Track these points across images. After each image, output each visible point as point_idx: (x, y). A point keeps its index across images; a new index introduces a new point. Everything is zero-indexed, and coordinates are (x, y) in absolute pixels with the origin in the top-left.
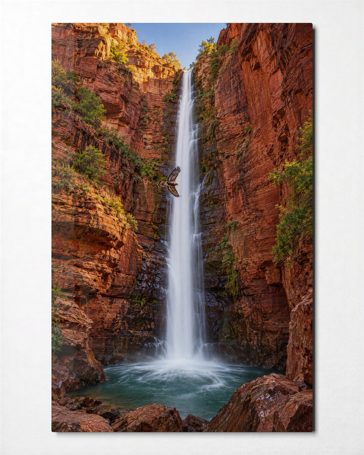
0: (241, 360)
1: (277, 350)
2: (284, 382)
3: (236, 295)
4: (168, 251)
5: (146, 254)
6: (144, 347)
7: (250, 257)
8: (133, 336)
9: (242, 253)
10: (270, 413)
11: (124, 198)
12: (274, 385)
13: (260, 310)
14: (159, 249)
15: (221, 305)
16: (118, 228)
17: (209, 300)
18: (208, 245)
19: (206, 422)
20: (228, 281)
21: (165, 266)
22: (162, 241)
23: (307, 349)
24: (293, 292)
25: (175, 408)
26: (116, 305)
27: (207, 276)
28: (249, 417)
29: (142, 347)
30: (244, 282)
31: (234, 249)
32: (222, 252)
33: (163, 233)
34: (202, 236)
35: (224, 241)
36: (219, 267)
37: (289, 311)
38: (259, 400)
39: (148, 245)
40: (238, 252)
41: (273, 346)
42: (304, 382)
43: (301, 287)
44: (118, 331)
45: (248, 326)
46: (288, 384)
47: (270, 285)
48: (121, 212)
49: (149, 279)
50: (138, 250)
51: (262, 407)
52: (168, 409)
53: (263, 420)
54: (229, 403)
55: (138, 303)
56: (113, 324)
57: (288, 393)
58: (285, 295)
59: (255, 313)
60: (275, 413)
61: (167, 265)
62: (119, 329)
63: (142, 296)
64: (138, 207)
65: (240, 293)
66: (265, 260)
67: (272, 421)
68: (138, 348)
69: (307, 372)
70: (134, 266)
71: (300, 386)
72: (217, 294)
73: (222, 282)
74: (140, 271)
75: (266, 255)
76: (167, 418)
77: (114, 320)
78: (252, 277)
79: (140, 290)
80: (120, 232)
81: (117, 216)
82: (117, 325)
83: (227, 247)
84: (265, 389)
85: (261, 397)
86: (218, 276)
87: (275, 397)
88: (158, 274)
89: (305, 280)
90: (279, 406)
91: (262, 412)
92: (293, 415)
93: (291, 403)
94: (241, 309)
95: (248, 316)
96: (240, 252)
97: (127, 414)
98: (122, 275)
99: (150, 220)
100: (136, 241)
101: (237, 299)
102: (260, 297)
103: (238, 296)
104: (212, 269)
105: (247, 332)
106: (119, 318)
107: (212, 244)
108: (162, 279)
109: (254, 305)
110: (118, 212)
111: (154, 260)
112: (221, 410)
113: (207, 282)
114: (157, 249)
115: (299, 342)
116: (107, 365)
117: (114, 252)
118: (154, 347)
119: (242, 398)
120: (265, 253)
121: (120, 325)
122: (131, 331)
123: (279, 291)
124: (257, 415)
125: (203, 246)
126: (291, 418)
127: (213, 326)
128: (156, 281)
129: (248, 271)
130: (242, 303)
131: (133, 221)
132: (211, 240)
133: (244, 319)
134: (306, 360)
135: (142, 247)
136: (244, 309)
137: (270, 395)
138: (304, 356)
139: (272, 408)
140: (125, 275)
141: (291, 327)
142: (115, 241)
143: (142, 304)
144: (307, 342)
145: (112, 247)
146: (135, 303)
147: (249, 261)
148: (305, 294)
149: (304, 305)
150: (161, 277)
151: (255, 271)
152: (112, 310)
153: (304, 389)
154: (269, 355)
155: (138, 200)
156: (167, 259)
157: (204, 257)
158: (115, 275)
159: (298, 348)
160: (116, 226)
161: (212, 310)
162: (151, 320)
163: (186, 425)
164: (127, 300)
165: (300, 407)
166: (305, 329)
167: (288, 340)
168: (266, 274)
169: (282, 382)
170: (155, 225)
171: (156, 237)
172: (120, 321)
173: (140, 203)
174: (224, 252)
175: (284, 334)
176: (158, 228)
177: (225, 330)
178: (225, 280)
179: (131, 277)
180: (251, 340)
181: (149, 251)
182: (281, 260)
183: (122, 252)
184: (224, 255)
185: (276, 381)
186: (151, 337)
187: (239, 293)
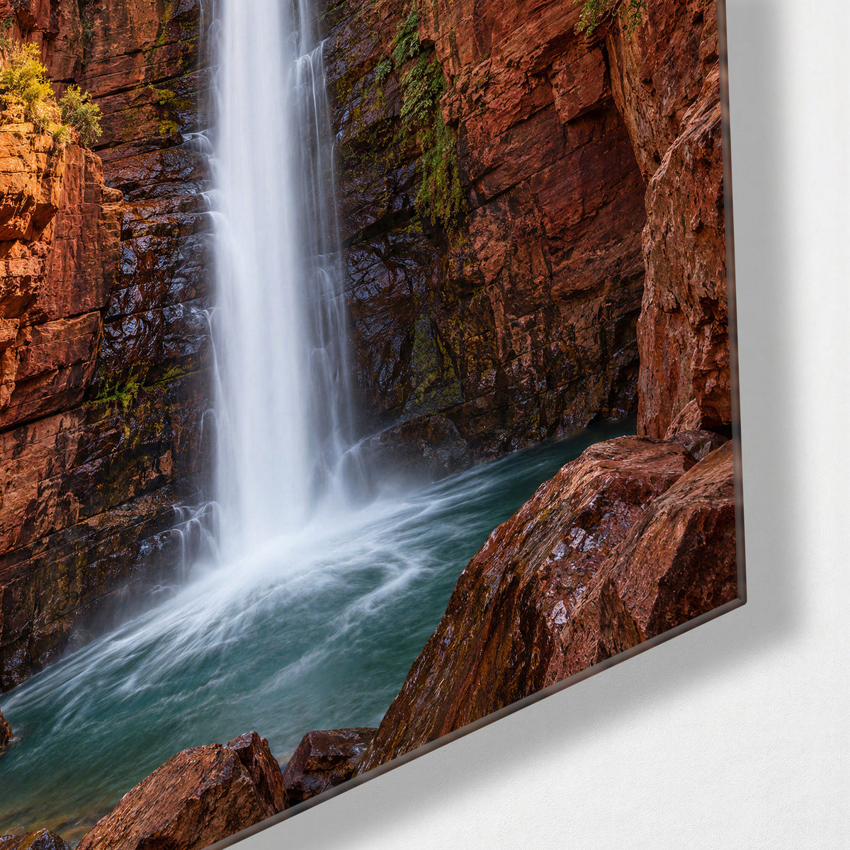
0: (479, 445)
1: (605, 353)
2: (634, 457)
3: (452, 217)
4: (212, 161)
5: (135, 211)
6: (139, 557)
7: (498, 51)
8: (98, 536)
9: (467, 50)
10: (587, 598)
11: (49, 39)
12: (596, 488)
13: (540, 232)
14: (180, 171)
15: (401, 275)
16: (31, 159)
17: (357, 277)
18: (349, 75)
19: (365, 735)
20: (425, 174)
21: (201, 225)
22: (187, 137)
23: (708, 298)
24: (651, 113)
25: (255, 736)
26: (36, 447)
27: (350, 193)
28: (515, 644)
29: (133, 561)
30: (481, 153)
31: (439, 47)
32: (397, 77)
33: (191, 105)
34: (325, 50)
35: (405, 35)
36: (390, 139)
37: (640, 187)
38: (548, 568)
39: (139, 175)
40: (455, 54)
41: (590, 342)
42: (702, 428)
43: (680, 76)
44: (46, 540)
45: (500, 310)
46: (646, 461)
47: (572, 122)
48: (42, 96)
49: (148, 296)
50: (107, 208)
51: (559, 588)
52: (230, 749)
53: (564, 635)
54: (445, 624)
55: (112, 404)
56: (28, 525)
57: (648, 493)
58: (623, 133)
59: (522, 253)
60: (605, 587)
61: (209, 217)
62: (52, 531)
63: (126, 370)
64: (99, 49)
65: (468, 199)
66: (548, 38)
67: (593, 624)
68: (117, 571)
69: (710, 383)
70: (94, 274)
71: (689, 448)
72: (387, 242)
73: (404, 188)
74: (114, 283)
75: (552, 17)
76: (227, 783)
77: (32, 506)
78: (507, 121)
79: (119, 352)
80: (39, 169)
81: (26, 117)
82: (43, 521)
83: (415, 52)
84: (567, 515)
85: (554, 551)
86: (390, 171)
87: (602, 531)
88: (179, 264)
89: (693, 46)
90: (618, 555)
91: (560, 605)
92: (666, 569)
93: (659, 525)
94: (473, 258)
95: (499, 273)
96: (462, 49)
97: (90, 835)
98: (53, 326)
99: (142, 77)
100: (99, 178)
101: (456, 230)
102: (539, 181)
103: (461, 215)
104: (364, 158)
105: (495, 334)
106: (46, 494)
107: (362, 65)
108: (195, 278)
109: (518, 221)
110: (29, 100)
111: (163, 220)
112: (416, 664)
113: (350, 213)
114: (173, 172)
115: (681, 284)
116: (13, 685)
117: (23, 257)
118: (176, 540)
119: (486, 589)
120: (549, 14)
121: (51, 518)
122: (93, 522)
123: (603, 128)
124: (544, 622)
125: (332, 88)
126: (662, 584)
127: (376, 368)
128: (171, 296)
129: (492, 105)
130: (475, 235)
131: (84, 107)
132: (359, 52)
133: (485, 291)
134: (707, 342)
135: (118, 192)
136: (481, 255)
137: (584, 532)
138: (698, 331)
139: (595, 576)
140: (63, 324)
141: (648, 245)
142: (21, 214)
143: (126, 404)
144: (706, 274)
145: (14, 241)
146: (102, 409)
147: (494, 69)
148: (693, 100)
149: (690, 143)
150: (188, 270)
151: (517, 93)
152: (24, 474)
153: (702, 455)
154: (576, 383)
155: (98, 22)
156: (207, 196)
157: (336, 128)
158: (29, 337)
159: (676, 311)
160: (27, 156)
161: (370, 310)
162: (157, 449)
163: (298, 777)
164: (73, 410)
165: (691, 527)
166: (700, 229)
167: (640, 298)
168: (554, 91)
169: (625, 464)
170: (162, 88)
171: (168, 131)
172: (51, 502)
173: (106, 30)
174: (407, 76)
175: (625, 282)
176: (172, 94)
177: (422, 360)
178: (415, 178)
179: (85, 320)
180: (512, 356)
181: (143, 193)
182: (606, 13)
183: (49, 243)
184: (406, 86)
185: (603, 467)
186: (163, 509)
187: (464, 202)
